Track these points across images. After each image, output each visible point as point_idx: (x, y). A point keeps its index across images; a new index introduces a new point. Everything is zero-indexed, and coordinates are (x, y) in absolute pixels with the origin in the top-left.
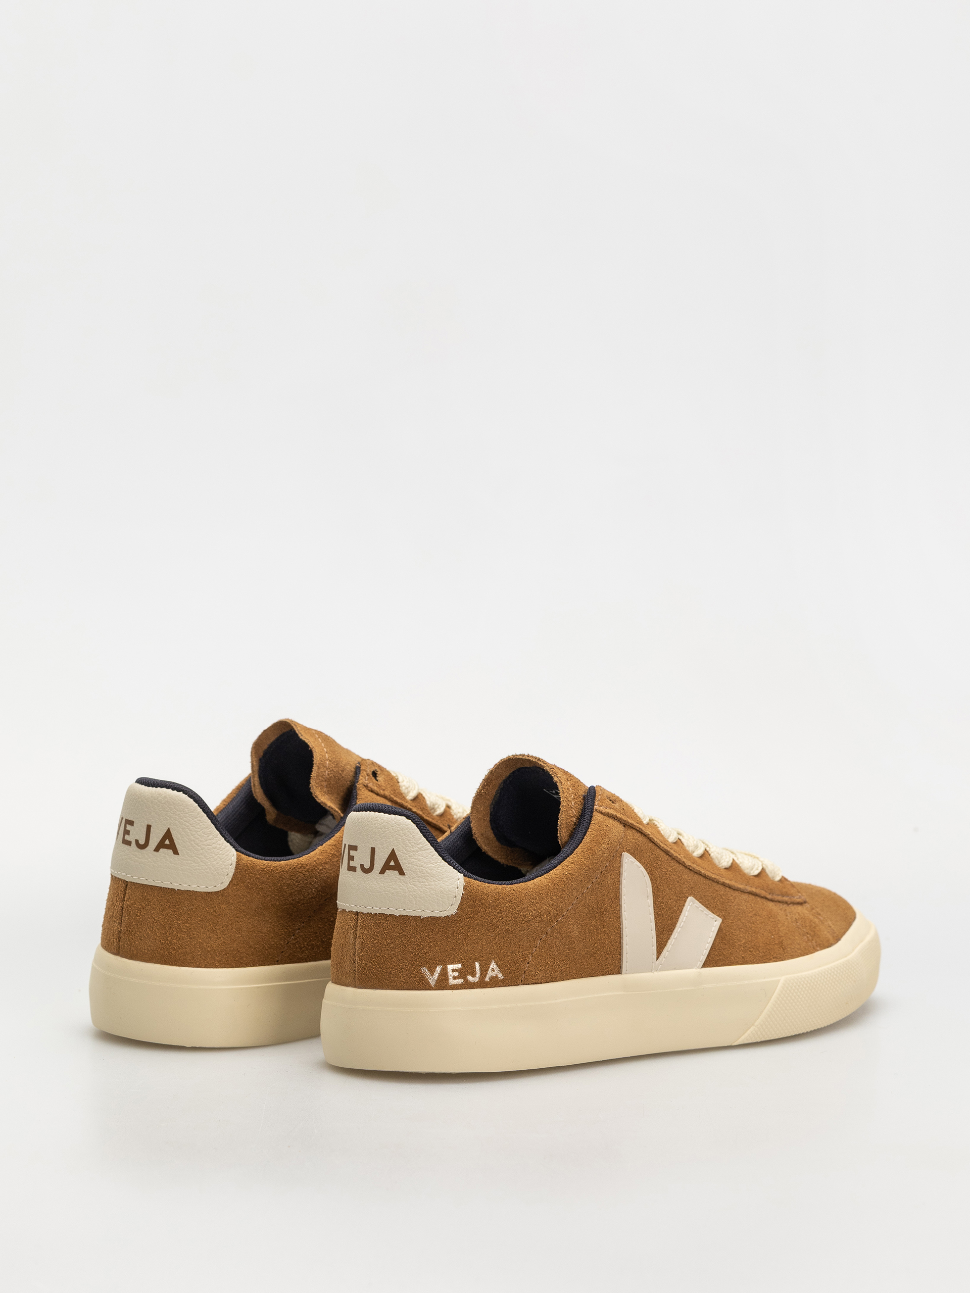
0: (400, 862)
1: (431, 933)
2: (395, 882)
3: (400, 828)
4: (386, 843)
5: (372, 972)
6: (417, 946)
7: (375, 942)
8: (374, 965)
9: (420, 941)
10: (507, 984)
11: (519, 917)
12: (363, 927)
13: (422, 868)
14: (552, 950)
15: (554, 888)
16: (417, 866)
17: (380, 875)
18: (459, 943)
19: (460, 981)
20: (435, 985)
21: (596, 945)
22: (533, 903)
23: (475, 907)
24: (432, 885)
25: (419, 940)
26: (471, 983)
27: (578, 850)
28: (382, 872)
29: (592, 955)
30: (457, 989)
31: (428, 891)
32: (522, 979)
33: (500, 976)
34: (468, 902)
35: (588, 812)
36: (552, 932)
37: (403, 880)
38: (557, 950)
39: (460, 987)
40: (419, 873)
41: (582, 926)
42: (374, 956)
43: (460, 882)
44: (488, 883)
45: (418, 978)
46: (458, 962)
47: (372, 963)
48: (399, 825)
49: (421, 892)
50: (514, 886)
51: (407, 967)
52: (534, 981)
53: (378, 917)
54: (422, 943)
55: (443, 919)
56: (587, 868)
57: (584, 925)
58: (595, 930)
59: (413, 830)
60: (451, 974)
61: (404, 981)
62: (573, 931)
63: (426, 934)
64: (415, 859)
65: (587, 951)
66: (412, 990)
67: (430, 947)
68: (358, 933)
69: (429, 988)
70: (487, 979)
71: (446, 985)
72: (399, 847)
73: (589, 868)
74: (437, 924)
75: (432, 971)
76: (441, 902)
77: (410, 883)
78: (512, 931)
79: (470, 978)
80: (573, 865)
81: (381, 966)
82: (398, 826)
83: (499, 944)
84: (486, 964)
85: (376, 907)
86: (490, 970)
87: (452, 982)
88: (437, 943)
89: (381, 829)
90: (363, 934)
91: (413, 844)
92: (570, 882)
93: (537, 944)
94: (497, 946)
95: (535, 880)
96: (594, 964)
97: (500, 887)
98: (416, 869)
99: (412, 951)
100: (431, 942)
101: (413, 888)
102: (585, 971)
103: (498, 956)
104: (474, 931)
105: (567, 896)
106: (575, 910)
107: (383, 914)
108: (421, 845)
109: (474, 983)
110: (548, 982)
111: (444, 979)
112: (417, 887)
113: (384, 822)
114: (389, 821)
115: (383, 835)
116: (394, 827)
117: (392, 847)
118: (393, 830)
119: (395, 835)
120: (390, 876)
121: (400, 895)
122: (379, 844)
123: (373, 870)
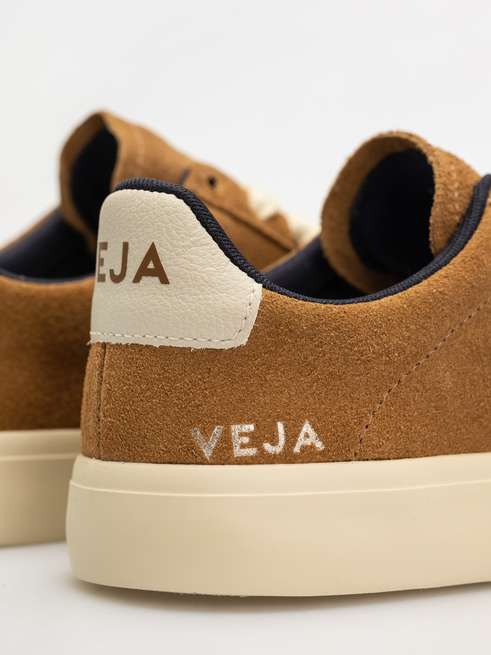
0: (162, 263)
1: (206, 375)
2: (155, 294)
3: (164, 211)
4: (143, 235)
5: (120, 436)
6: (185, 395)
7: (125, 388)
8: (123, 424)
9: (190, 386)
10: (331, 458)
11: (351, 353)
12: (112, 366)
13: (195, 272)
14: (408, 408)
15: (412, 312)
16: (188, 269)
17: (134, 284)
18: (252, 392)
19: (252, 452)
20: (211, 457)
21: (482, 404)
22: (376, 333)
23: (278, 335)
24: (210, 299)
25: (188, 384)
26: (269, 455)
27: (457, 260)
28: (137, 279)
29: (474, 420)
30: (247, 463)
31: (203, 308)
32: (357, 451)
33: (319, 445)
34: (267, 327)
35: (477, 207)
36: (410, 380)
37: (165, 291)
38: (417, 409)
39: (251, 461)
40: (189, 280)
41: (459, 373)
42: (123, 409)
43: (254, 296)
44: (304, 300)
45: (185, 445)
46: (249, 421)
47: (120, 421)
48: (163, 207)
49: (192, 309)
50: (346, 307)
51: (169, 428)
52: (377, 455)
53: (130, 350)
54: (192, 391)
55: (226, 353)
56: (468, 286)
57: (463, 373)
58: (481, 381)
59: (184, 214)
60: (237, 441)
61: (164, 449)
62: (444, 381)
63: (199, 377)
64: (185, 258)
65: (468, 413)
66: (177, 463)
67: (205, 396)
68: (104, 375)
69: (203, 462)
70: (297, 449)
71: (229, 457)
72: (162, 240)
73: (472, 287)
74: (216, 361)
75: (206, 433)
76: (223, 326)
77: (176, 295)
78: (340, 376)
79: (267, 446)
80: (445, 280)
81: (133, 426)
82: (162, 209)
83: (318, 395)
84: (294, 426)
85: (128, 334)
86: (302, 435)
87: (238, 452)
88: (216, 391)
89: (138, 213)
90: (109, 375)
91: (183, 236)
92: (440, 304)
93: (383, 397)
94: (315, 398)
95: (383, 300)
96: (478, 432)
97: (323, 306)
98: (186, 274)
99: (177, 402)
100: (206, 389)
101: (180, 303)
102: (464, 443)
103: (316, 414)
104: (276, 373)
105: (433, 326)
106: (447, 349)
107: (137, 345)
108: (196, 238)
109: (275, 455)
110: (401, 458)
111: (226, 448)
112: (186, 302)
113: (142, 203)
114: (149, 202)
115: (140, 222)
116: (156, 210)
117: (151, 240)
118: (154, 214)
119: (157, 222)
120: (149, 287)
121: (160, 314)
122: (134, 237)
123: (126, 278)
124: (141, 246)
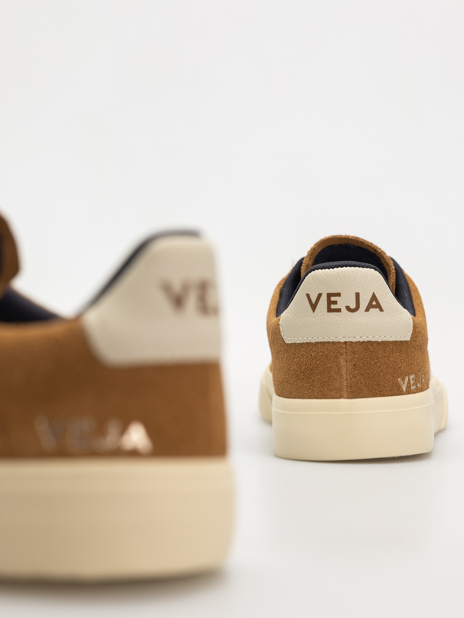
0: (380, 302)
2: (378, 316)
4: (367, 289)
6: (395, 363)
12: (354, 353)
17: (365, 312)
18: (413, 360)
19: (415, 387)
20: (406, 391)
23: (416, 333)
24: (399, 317)
26: (419, 388)
28: (367, 310)
31: (398, 322)
37: (382, 315)
39: (416, 392)
40: (391, 309)
45: (397, 387)
46: (414, 373)
49: (395, 323)
51: (390, 379)
54: (397, 361)
60: (412, 382)
61: (389, 389)
67: (402, 363)
68: (349, 358)
69: (404, 393)
70: (423, 385)
75: (403, 380)
76: (405, 330)
77: (387, 317)
79: (418, 384)
81: (372, 380)
86: (423, 378)
87: (412, 388)
88: (404, 360)
90: (354, 357)
91: (384, 288)
98: (389, 306)
101: (389, 320)
104: (416, 350)
111: (410, 386)
112: (392, 320)
113: (363, 273)
114: (367, 273)
115: (365, 283)
116: (371, 277)
117: (372, 291)
118: (371, 279)
119: (373, 282)
120: (374, 313)
121: (382, 326)
122: (362, 290)
123: (359, 310)
124: (367, 294)
